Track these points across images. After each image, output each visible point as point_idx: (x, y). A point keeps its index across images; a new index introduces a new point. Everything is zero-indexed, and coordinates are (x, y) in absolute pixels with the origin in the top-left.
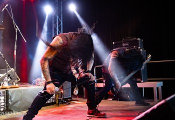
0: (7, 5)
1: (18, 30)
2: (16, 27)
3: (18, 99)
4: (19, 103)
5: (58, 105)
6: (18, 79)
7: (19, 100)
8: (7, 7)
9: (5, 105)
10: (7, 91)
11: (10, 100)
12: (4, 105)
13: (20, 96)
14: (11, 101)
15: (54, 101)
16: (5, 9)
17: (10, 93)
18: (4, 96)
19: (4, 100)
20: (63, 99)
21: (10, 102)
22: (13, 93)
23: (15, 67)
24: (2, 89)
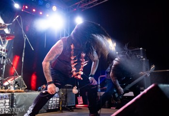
0: (18, 16)
2: (25, 36)
3: (23, 103)
4: (23, 106)
5: (62, 111)
8: (18, 18)
10: (13, 95)
11: (14, 103)
13: (25, 100)
14: (16, 105)
15: (57, 108)
17: (15, 96)
18: (9, 99)
19: (9, 103)
20: (67, 107)
21: (14, 105)
22: (18, 97)
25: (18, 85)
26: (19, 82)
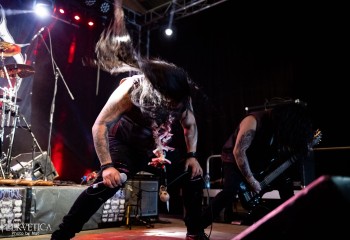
0: (43, 29)
1: (59, 77)
2: (56, 70)
3: (49, 208)
4: (51, 215)
5: (129, 227)
6: (55, 174)
7: (51, 211)
8: (42, 33)
9: (24, 218)
10: (29, 191)
11: (33, 208)
12: (21, 218)
13: (53, 202)
14: (36, 211)
15: (121, 219)
16: (39, 36)
17: (34, 194)
18: (22, 199)
19: (22, 207)
20: (140, 217)
21: (32, 213)
22: (39, 194)
23: (49, 146)
24: (20, 185)
25: (40, 170)
26: (42, 165)
